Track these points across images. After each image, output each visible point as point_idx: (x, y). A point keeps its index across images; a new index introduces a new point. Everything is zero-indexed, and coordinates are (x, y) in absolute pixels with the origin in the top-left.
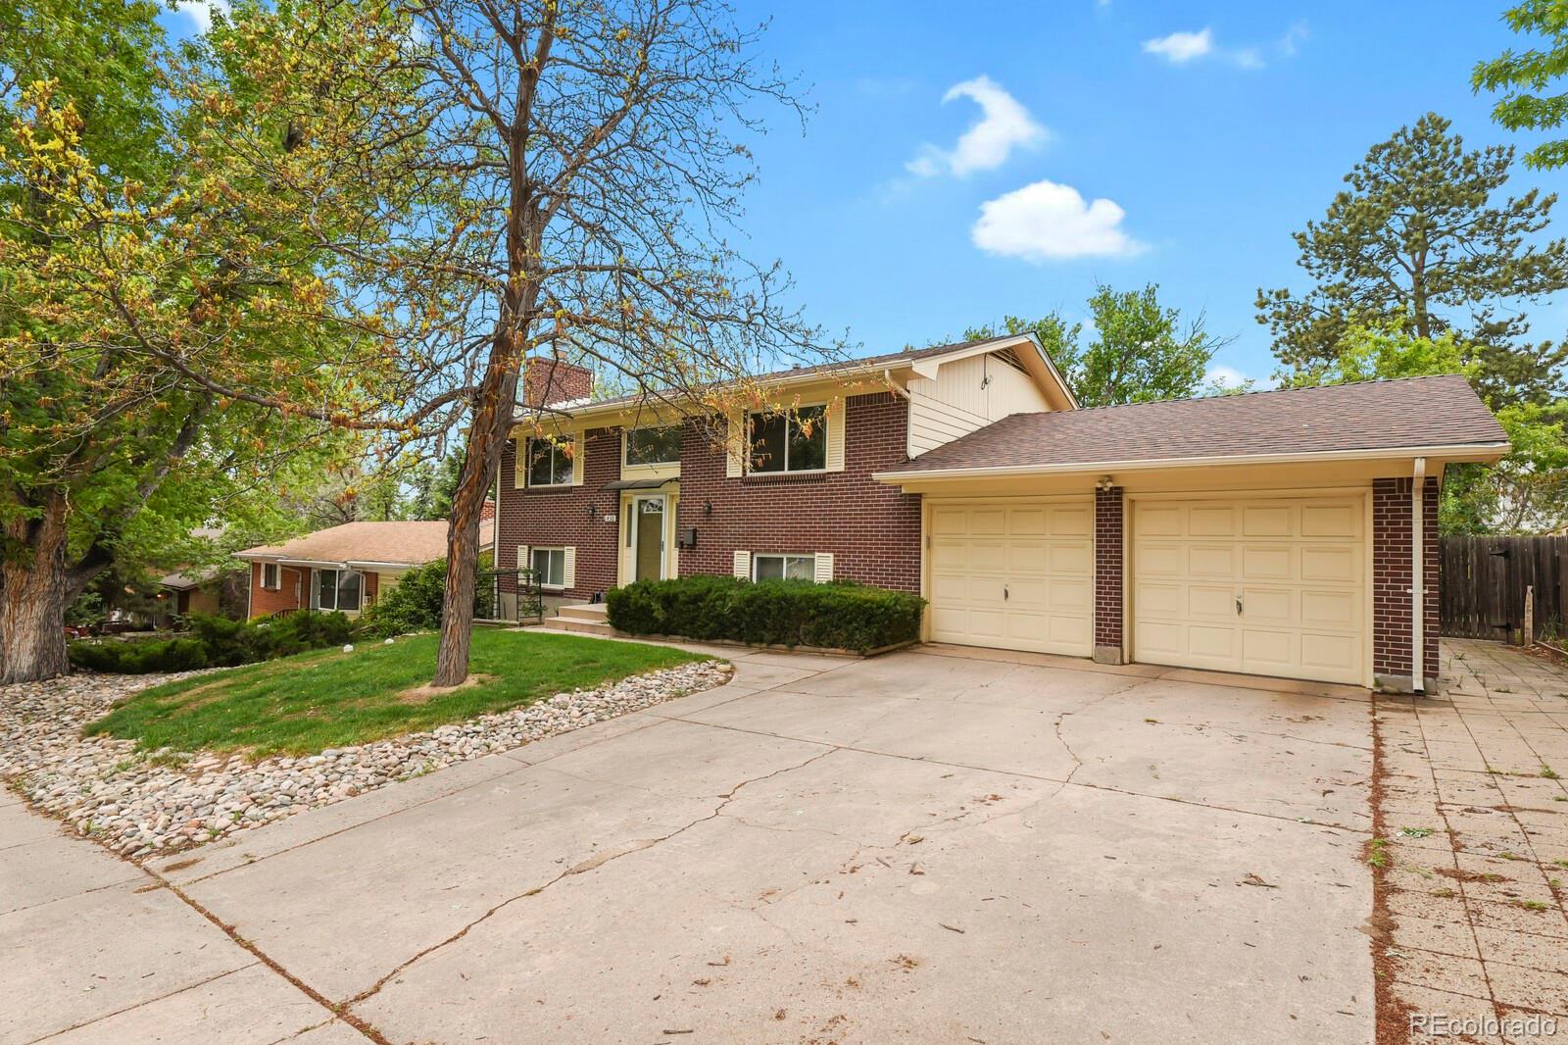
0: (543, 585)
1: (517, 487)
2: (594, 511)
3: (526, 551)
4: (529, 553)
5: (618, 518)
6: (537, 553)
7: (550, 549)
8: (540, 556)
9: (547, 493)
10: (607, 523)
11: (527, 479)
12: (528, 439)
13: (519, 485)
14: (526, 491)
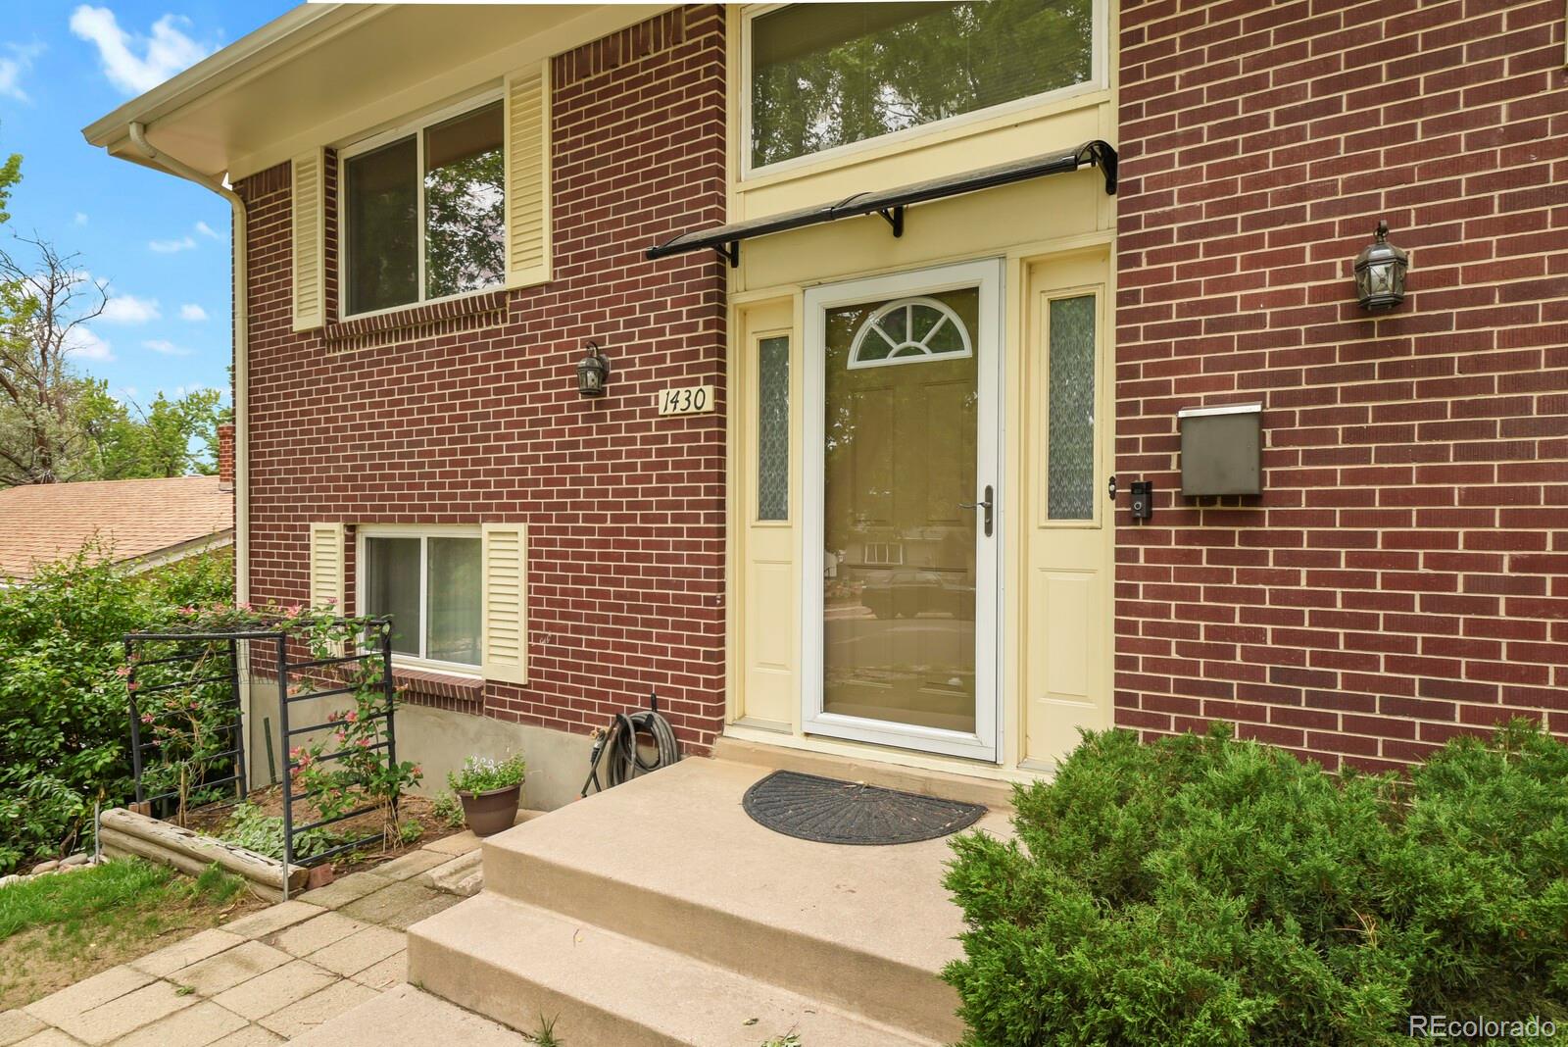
0: (400, 662)
1: (299, 324)
2: (603, 375)
3: (339, 540)
4: (350, 550)
5: (721, 395)
6: (378, 546)
7: (424, 533)
8: (391, 559)
9: (406, 332)
10: (674, 422)
11: (331, 293)
12: (330, 154)
13: (308, 316)
14: (332, 336)
